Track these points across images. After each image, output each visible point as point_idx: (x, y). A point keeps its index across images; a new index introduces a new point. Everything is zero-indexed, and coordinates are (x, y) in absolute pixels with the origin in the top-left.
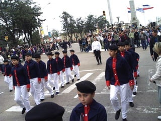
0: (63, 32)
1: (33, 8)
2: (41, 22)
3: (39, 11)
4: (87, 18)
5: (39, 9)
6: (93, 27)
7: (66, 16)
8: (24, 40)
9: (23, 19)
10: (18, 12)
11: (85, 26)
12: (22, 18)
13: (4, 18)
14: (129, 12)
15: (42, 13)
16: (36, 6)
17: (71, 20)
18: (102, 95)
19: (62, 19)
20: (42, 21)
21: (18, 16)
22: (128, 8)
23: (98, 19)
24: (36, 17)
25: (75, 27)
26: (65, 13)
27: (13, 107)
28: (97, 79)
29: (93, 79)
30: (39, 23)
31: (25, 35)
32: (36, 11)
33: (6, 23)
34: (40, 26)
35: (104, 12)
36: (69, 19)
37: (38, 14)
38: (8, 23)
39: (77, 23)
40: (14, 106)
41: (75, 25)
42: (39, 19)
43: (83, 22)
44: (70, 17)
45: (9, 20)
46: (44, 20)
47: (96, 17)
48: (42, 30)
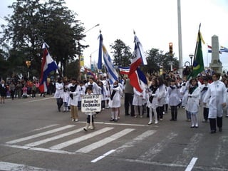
1: (74, 28)
2: (82, 49)
3: (82, 33)
4: (149, 52)
5: (82, 30)
6: (156, 65)
7: (119, 45)
9: (56, 41)
13: (30, 36)
14: (209, 51)
15: (85, 36)
16: (77, 25)
17: (126, 52)
19: (113, 50)
20: (83, 47)
21: (51, 36)
22: (209, 47)
23: (165, 56)
24: (76, 41)
26: (119, 42)
30: (80, 51)
33: (33, 43)
34: (80, 54)
36: (123, 50)
37: (80, 37)
38: (35, 43)
42: (79, 44)
44: (126, 48)
45: (37, 39)
46: (87, 47)
47: (162, 52)
48: (82, 60)
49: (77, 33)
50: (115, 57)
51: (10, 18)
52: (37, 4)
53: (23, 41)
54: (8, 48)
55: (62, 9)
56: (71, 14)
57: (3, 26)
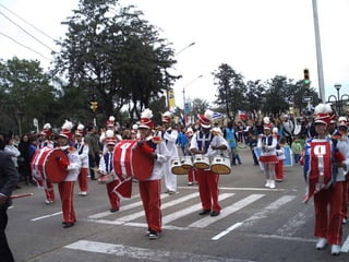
0: (216, 106)
1: (158, 50)
2: (172, 82)
3: (170, 57)
4: (271, 82)
5: (170, 52)
6: (283, 102)
7: (226, 73)
8: (132, 113)
9: (134, 72)
10: (124, 56)
11: (265, 99)
12: (132, 69)
13: (94, 65)
15: (175, 62)
16: (163, 46)
17: (237, 83)
18: (273, 239)
19: (218, 80)
20: (173, 78)
21: (125, 64)
23: (295, 87)
24: (162, 70)
25: (244, 99)
26: (225, 67)
27: (81, 242)
28: (269, 207)
29: (262, 207)
30: (168, 82)
31: (135, 104)
32: (162, 57)
33: (98, 74)
34: (168, 90)
35: (306, 72)
36: (232, 81)
37: (168, 64)
38: (102, 76)
39: (248, 91)
40: (83, 239)
41: (245, 95)
42: (167, 73)
43: (262, 89)
44: (236, 76)
45: (104, 69)
46: (178, 78)
47: (291, 80)
48: (172, 97)
49: (164, 58)
50: (221, 91)
51: (62, 42)
52: (101, 18)
53: (84, 72)
54: (61, 83)
55: (141, 22)
56: (153, 30)
57: (53, 53)
